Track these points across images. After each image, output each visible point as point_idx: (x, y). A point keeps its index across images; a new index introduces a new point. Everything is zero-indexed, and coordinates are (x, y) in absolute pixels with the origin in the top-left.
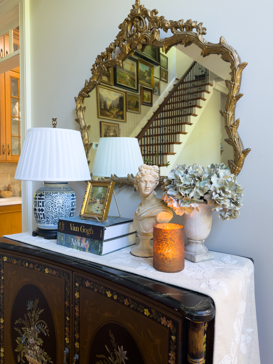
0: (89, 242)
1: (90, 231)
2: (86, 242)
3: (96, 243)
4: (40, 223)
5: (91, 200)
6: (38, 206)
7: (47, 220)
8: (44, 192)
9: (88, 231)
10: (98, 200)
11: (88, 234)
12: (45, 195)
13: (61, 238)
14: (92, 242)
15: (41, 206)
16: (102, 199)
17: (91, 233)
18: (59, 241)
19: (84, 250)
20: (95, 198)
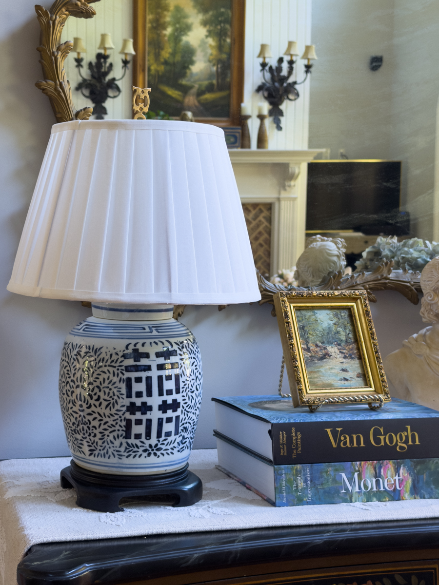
0: (410, 471)
1: (407, 437)
2: (397, 471)
3: (433, 467)
4: (158, 453)
5: (310, 352)
6: (161, 394)
7: (184, 437)
8: (170, 340)
9: (401, 439)
10: (332, 349)
11: (401, 448)
12: (179, 352)
13: (295, 480)
14: (419, 467)
15: (169, 392)
16: (343, 344)
17: (410, 443)
18: (287, 493)
19: (395, 495)
20: (320, 344)
